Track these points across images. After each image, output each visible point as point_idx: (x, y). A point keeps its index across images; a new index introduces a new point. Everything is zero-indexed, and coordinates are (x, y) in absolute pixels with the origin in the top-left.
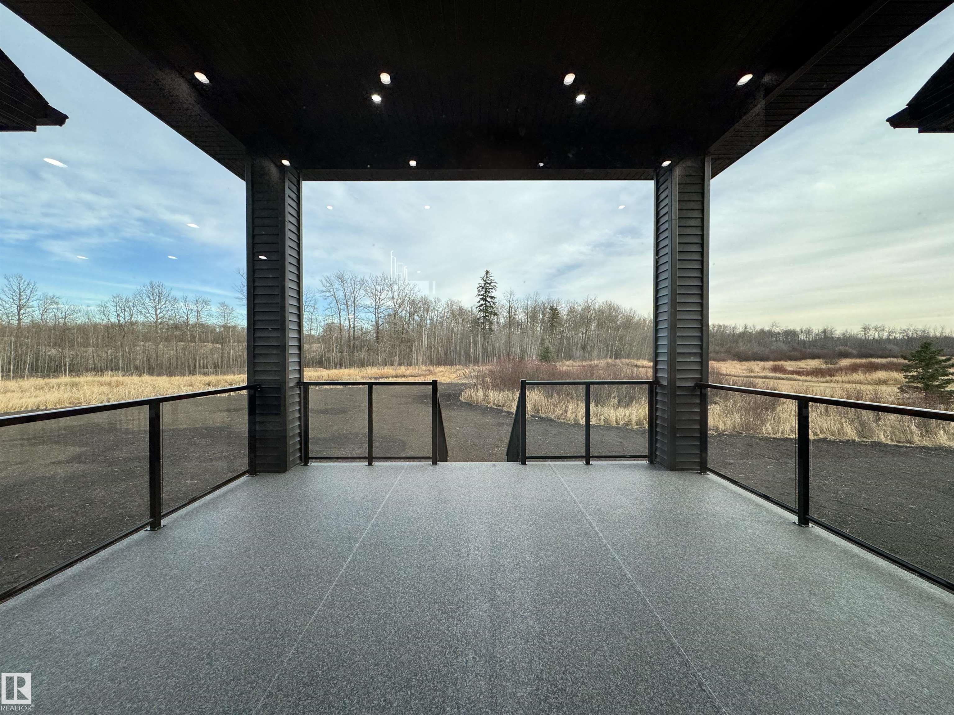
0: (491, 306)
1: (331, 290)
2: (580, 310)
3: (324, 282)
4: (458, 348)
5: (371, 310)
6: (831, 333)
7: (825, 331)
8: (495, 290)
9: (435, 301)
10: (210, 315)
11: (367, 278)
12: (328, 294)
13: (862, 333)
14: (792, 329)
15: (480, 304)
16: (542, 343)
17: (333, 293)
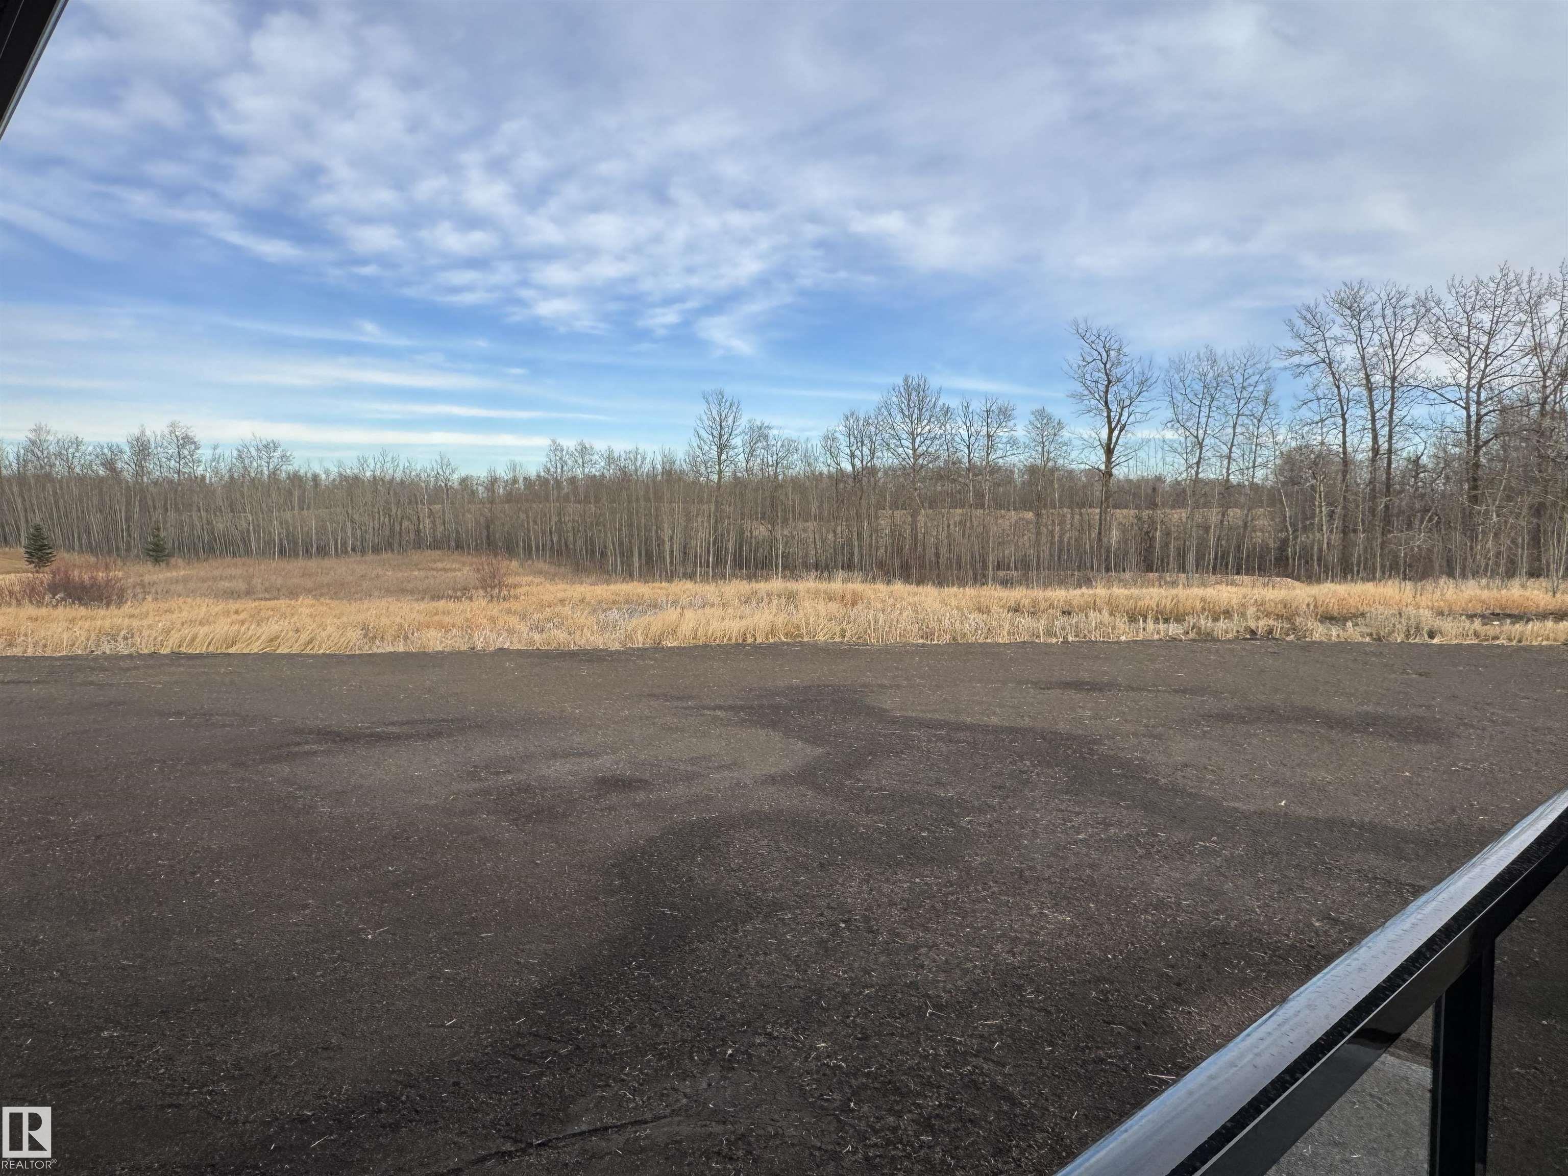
1: (1320, 346)
3: (1300, 324)
5: (1452, 394)
10: (1013, 442)
11: (1441, 291)
12: (1307, 359)
17: (1322, 355)
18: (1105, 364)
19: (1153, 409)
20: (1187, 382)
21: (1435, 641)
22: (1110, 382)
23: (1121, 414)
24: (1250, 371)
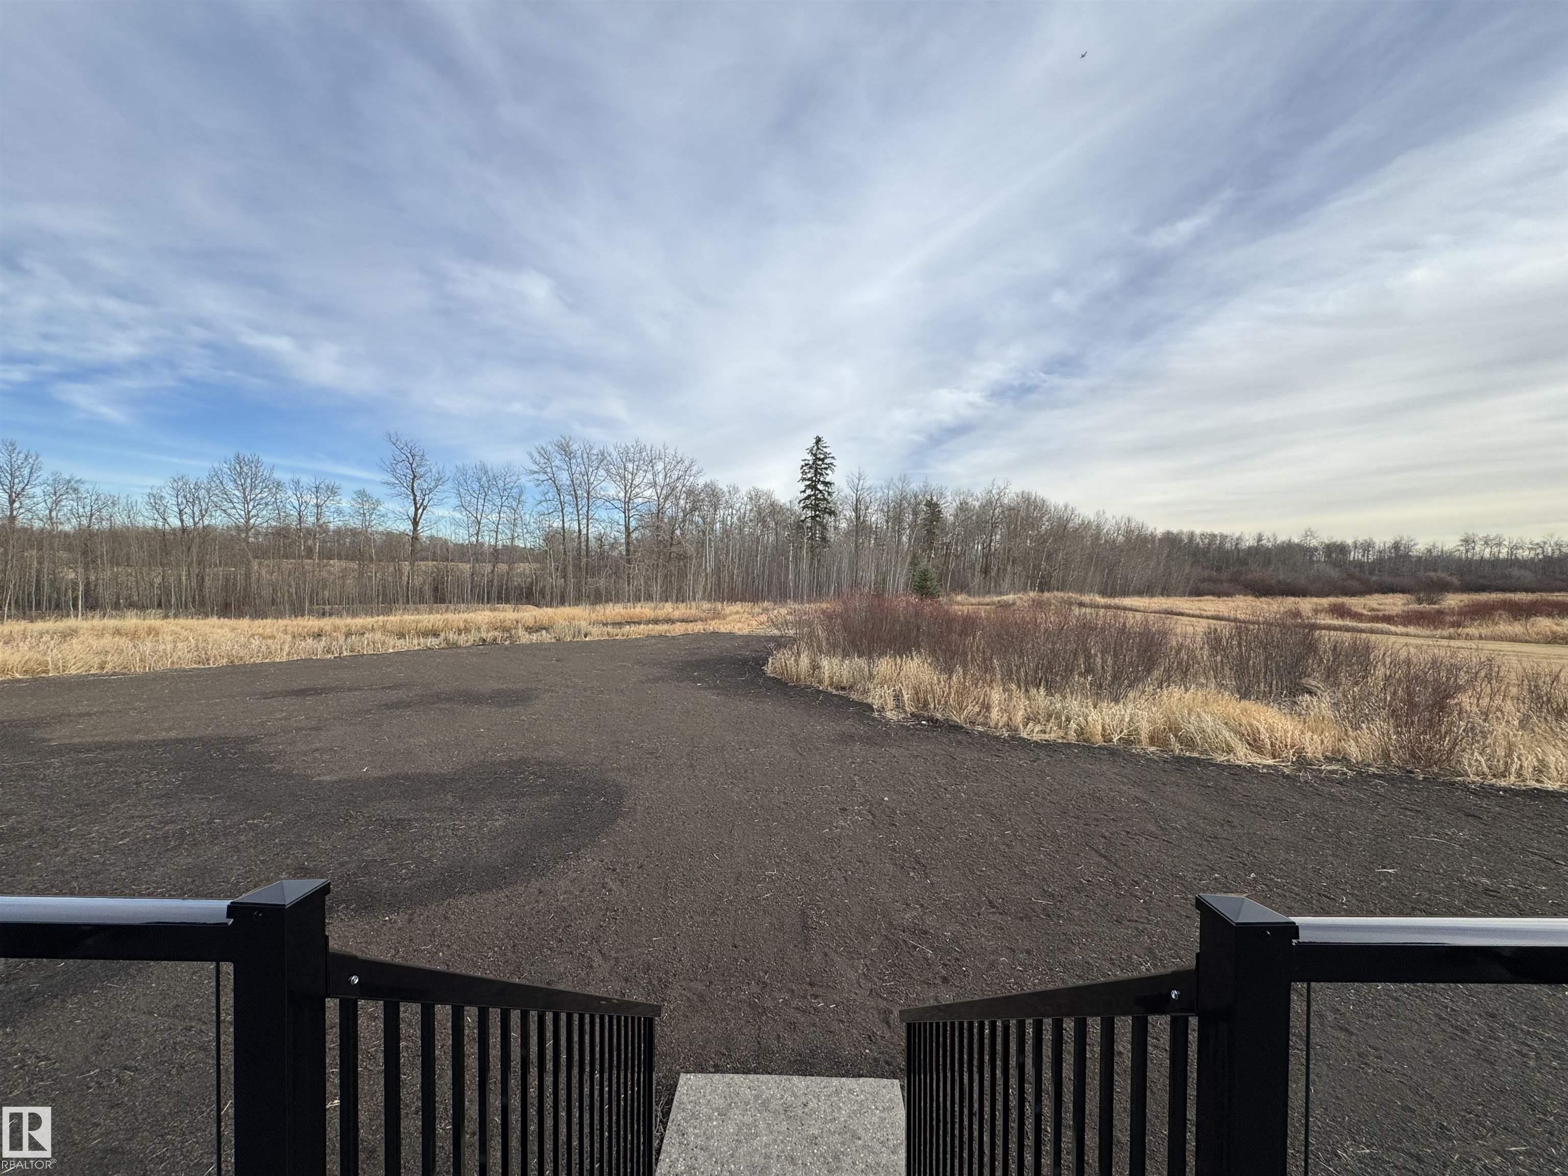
0: (825, 499)
1: (549, 470)
2: (977, 507)
3: (536, 455)
4: (767, 572)
5: (618, 504)
6: (1408, 548)
7: (1396, 546)
8: (832, 471)
9: (729, 492)
10: (339, 512)
11: (611, 449)
12: (542, 477)
13: (1461, 548)
14: (1339, 542)
15: (806, 495)
16: (914, 563)
17: (550, 475)
18: (411, 464)
19: (447, 497)
20: (469, 483)
21: (587, 639)
22: (415, 477)
23: (423, 500)
24: (508, 480)
